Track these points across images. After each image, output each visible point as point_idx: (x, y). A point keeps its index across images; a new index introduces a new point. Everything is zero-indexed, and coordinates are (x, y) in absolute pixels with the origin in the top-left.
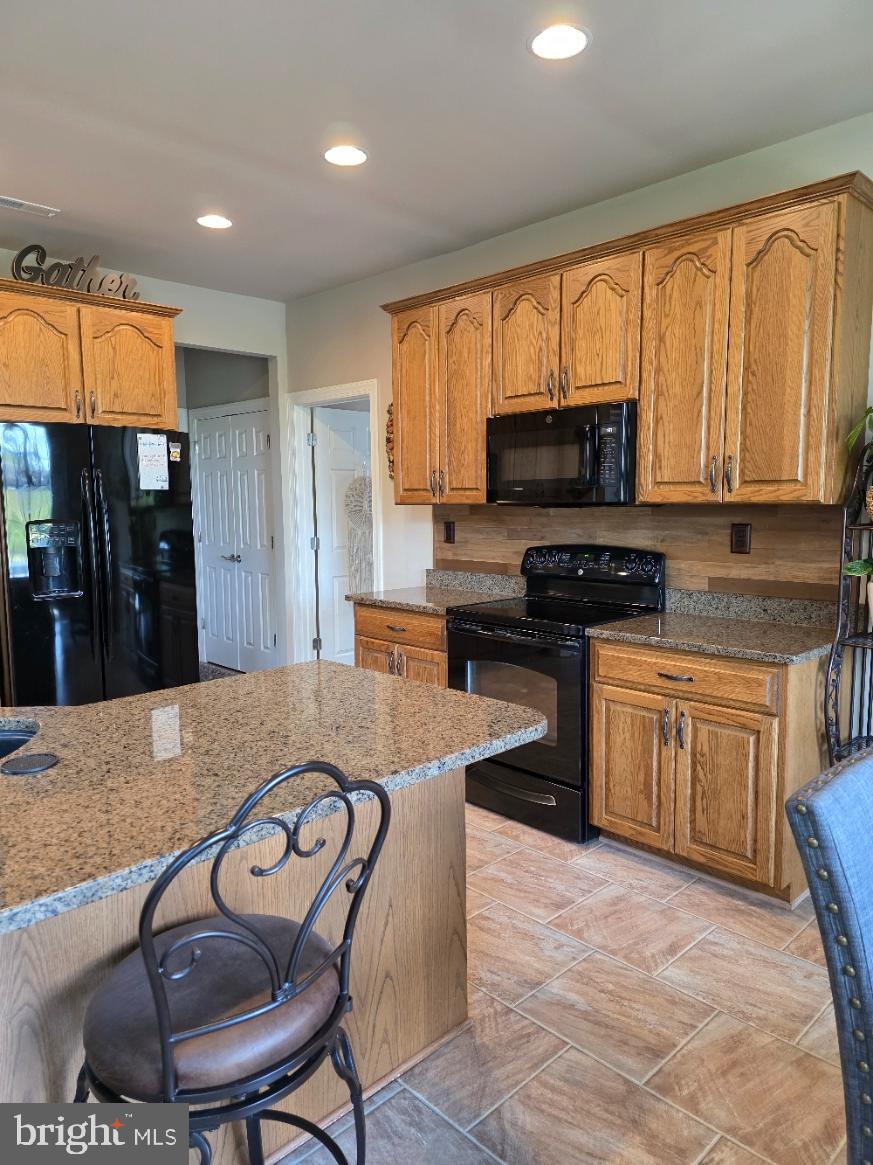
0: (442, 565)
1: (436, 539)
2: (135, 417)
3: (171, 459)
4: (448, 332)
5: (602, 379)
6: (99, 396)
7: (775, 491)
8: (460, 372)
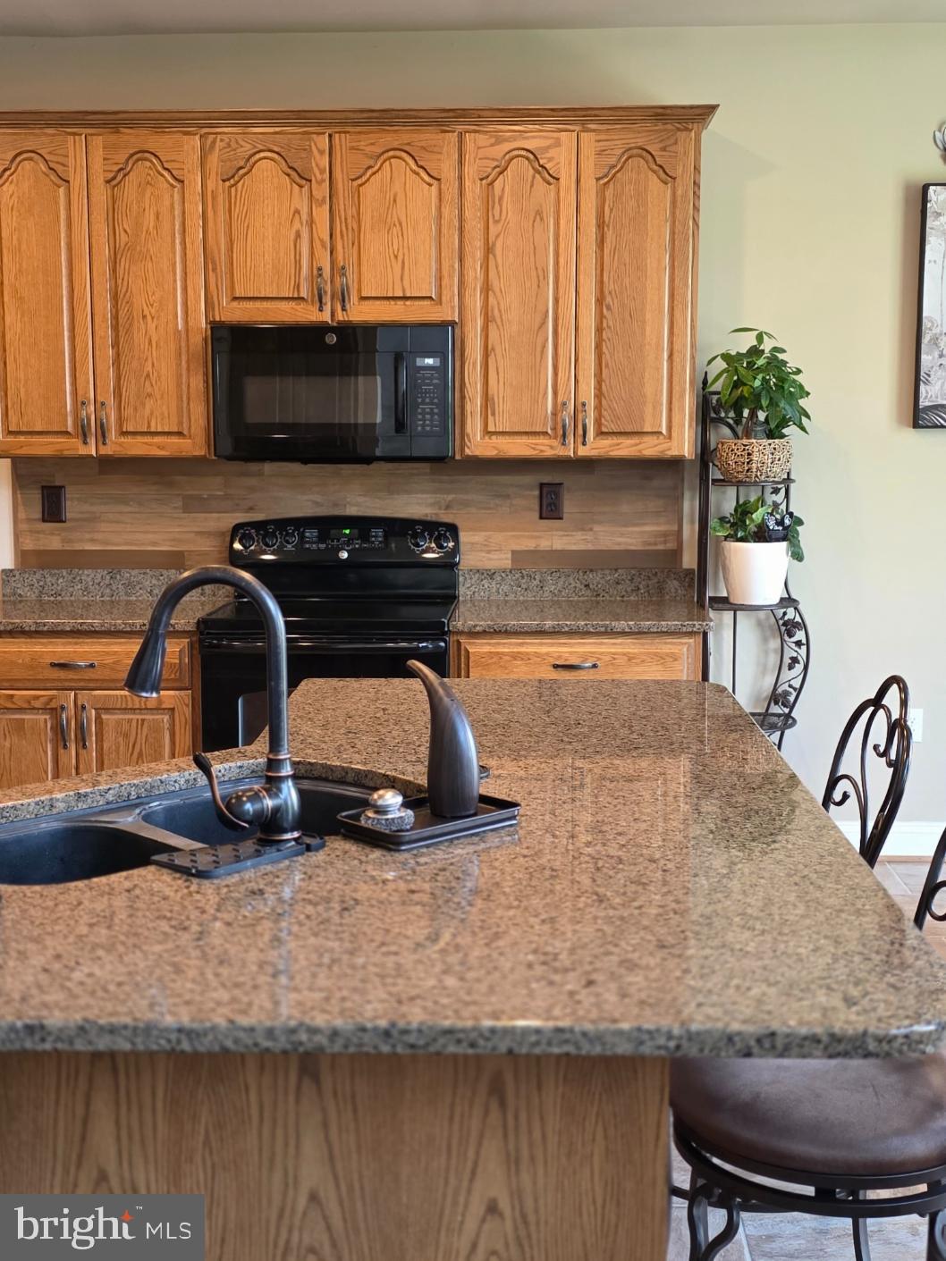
0: (33, 559)
4: (109, 182)
5: (404, 291)
7: (637, 445)
8: (138, 248)
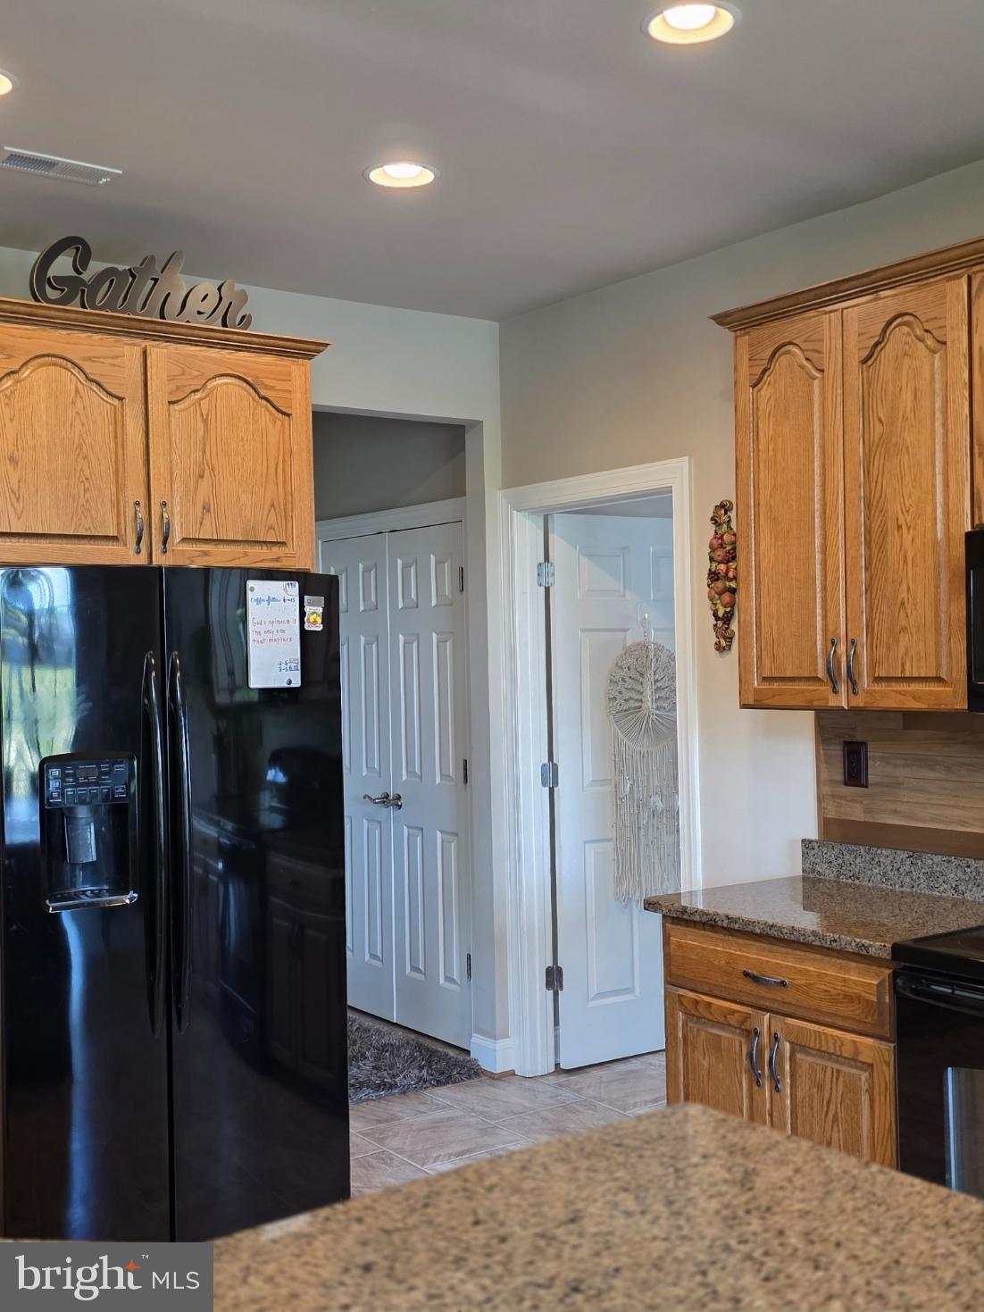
0: (836, 830)
1: (825, 776)
2: (239, 549)
3: (307, 627)
4: (864, 362)
6: (177, 509)
8: (894, 440)
